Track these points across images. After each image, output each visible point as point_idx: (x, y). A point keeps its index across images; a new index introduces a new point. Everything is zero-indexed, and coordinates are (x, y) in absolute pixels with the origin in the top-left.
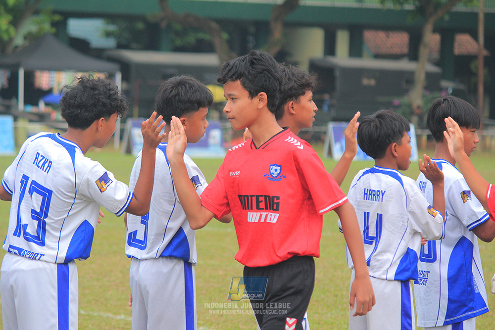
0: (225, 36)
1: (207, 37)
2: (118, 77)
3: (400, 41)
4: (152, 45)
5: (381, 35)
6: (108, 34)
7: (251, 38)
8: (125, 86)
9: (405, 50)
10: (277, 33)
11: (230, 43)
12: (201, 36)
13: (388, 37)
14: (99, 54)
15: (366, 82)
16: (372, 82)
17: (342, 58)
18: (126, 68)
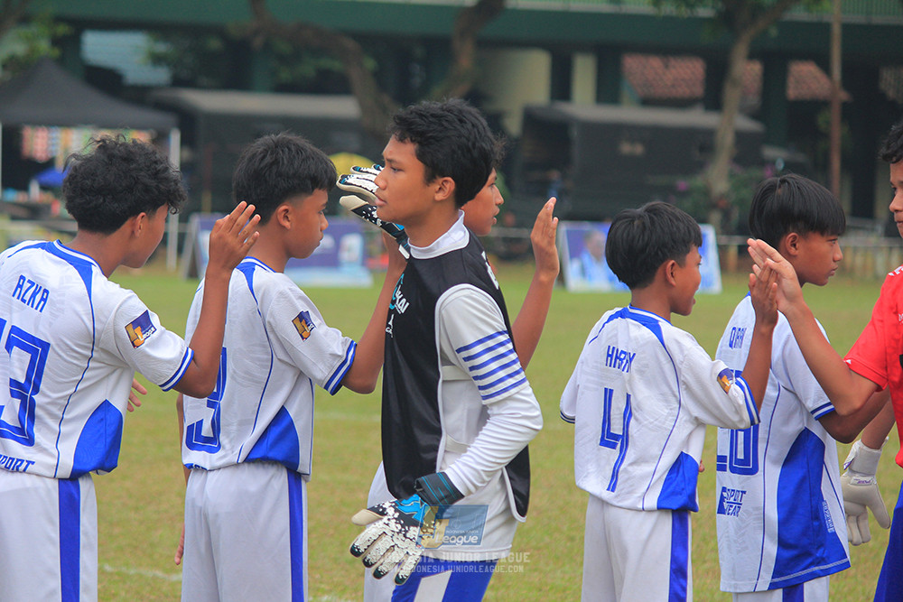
0: (370, 64)
1: (336, 65)
2: (175, 138)
3: (687, 73)
4: (237, 81)
5: (655, 63)
6: (157, 60)
7: (417, 69)
8: (187, 154)
9: (699, 90)
10: (466, 58)
11: (378, 76)
12: (326, 63)
13: (667, 66)
14: (139, 96)
15: (626, 148)
16: (639, 149)
17: (584, 105)
18: (189, 122)
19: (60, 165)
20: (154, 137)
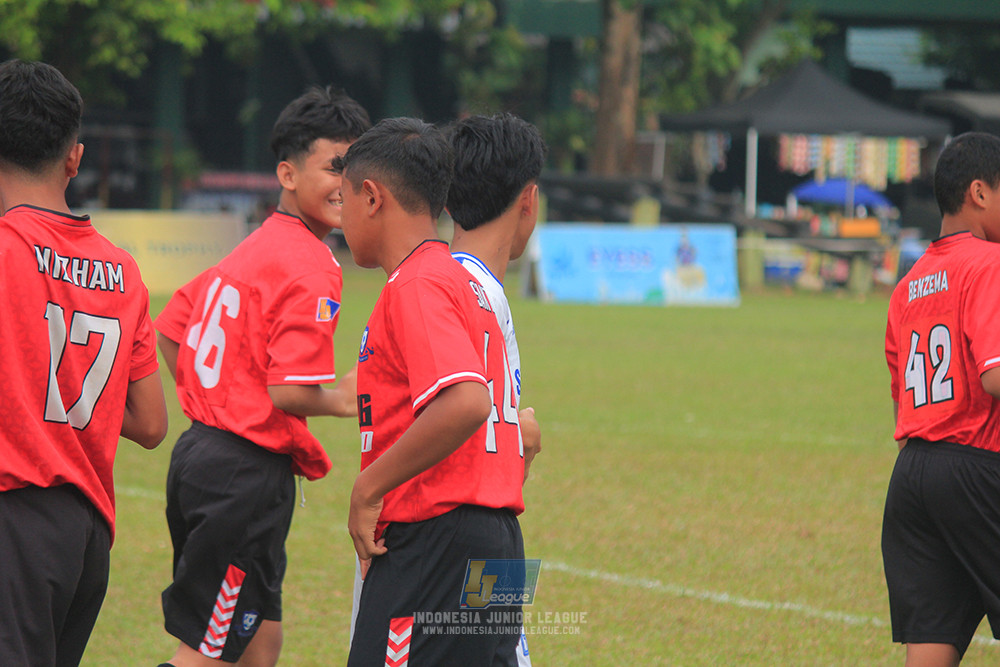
6: (930, 60)
14: (909, 101)
19: (821, 178)
20: (925, 146)
